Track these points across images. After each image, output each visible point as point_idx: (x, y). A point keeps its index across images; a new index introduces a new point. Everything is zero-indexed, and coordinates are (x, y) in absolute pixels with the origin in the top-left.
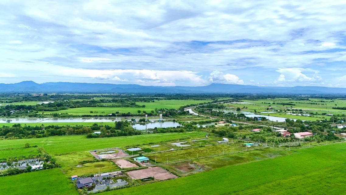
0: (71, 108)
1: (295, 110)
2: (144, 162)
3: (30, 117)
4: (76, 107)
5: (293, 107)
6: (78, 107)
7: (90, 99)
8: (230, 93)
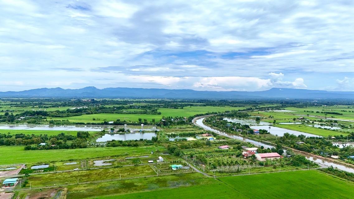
0: (87, 114)
1: (334, 121)
2: (10, 185)
3: (29, 123)
4: (92, 114)
5: (335, 117)
6: (95, 113)
7: (127, 105)
8: (289, 99)
